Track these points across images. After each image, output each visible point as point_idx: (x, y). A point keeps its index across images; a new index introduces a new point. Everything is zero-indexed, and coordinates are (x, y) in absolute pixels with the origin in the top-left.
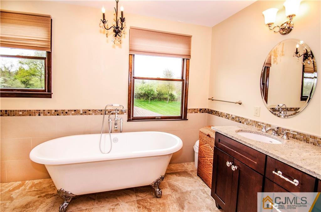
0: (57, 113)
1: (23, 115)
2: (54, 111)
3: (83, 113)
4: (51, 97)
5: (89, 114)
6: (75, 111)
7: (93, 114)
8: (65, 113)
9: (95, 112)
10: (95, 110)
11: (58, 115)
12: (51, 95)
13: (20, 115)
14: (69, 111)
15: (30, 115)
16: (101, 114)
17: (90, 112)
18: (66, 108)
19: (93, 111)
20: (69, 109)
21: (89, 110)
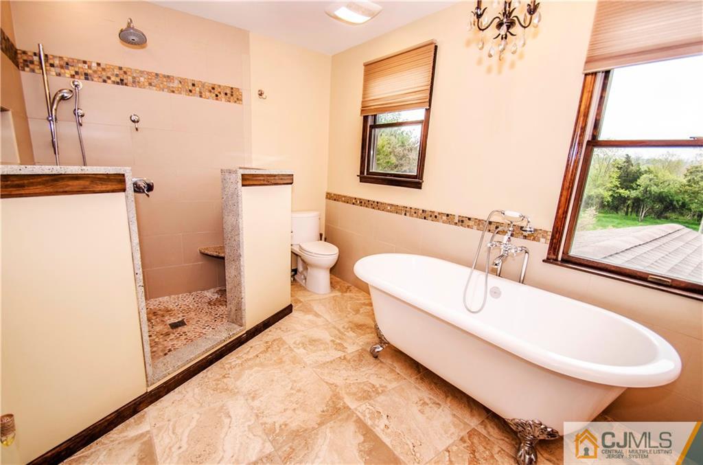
0: (425, 215)
1: (391, 212)
2: (421, 211)
3: (459, 221)
4: (420, 188)
5: (468, 226)
6: (448, 215)
7: (475, 227)
8: (435, 216)
9: (479, 225)
10: (480, 220)
11: (425, 218)
12: (420, 184)
13: (388, 211)
14: (439, 214)
15: (397, 213)
16: (489, 231)
17: (471, 223)
18: (437, 209)
19: (475, 222)
20: (440, 211)
21: (469, 219)
